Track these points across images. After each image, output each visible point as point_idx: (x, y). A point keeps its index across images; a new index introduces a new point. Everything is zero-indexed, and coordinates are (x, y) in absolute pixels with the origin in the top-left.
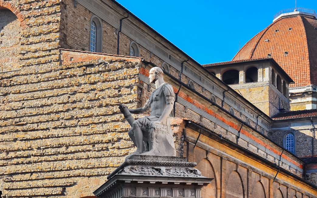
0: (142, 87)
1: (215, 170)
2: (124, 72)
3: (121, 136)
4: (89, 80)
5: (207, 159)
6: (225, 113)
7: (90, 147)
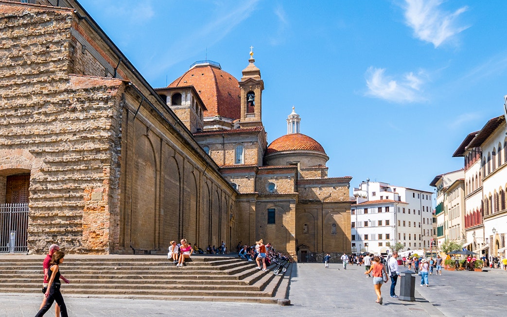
0: (74, 45)
1: (155, 151)
2: (53, 25)
3: (48, 99)
4: (11, 34)
5: (147, 136)
6: (162, 106)
7: (13, 113)
